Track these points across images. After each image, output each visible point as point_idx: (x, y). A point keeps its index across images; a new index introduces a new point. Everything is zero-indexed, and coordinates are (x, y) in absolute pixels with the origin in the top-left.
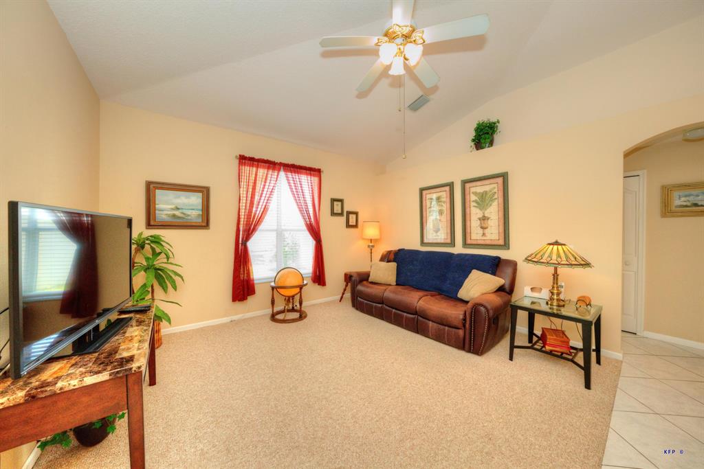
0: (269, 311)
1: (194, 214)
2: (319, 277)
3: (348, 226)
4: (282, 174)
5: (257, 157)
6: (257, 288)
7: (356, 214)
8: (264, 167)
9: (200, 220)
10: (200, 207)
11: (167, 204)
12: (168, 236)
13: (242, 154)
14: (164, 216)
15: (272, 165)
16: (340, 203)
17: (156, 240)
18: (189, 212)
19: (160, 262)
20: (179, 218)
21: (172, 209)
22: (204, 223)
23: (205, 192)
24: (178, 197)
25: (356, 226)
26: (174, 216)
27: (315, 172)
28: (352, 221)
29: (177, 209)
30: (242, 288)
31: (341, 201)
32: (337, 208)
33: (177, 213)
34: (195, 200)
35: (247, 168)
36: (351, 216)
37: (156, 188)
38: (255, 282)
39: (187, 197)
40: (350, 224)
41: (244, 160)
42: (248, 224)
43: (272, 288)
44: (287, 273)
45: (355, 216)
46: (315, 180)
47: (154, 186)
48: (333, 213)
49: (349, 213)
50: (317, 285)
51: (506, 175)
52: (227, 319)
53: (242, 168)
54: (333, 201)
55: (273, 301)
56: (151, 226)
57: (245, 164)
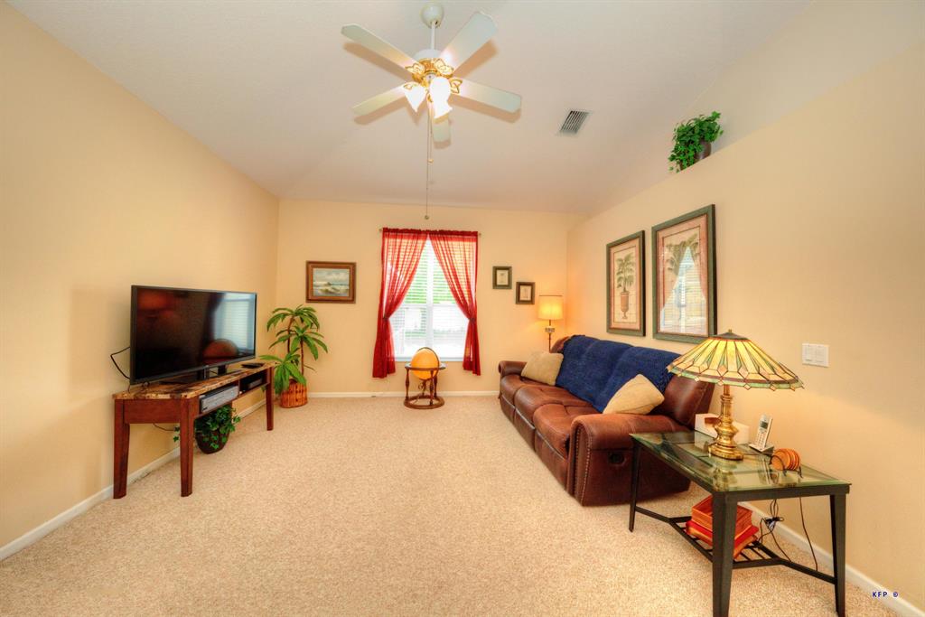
0: (404, 394)
1: (343, 289)
2: (472, 364)
3: (519, 301)
4: (429, 243)
5: (400, 228)
6: (397, 366)
7: (531, 285)
8: (409, 238)
9: (347, 295)
10: (348, 283)
11: (323, 279)
12: (321, 310)
13: (386, 227)
14: (319, 292)
15: (416, 234)
16: (506, 272)
17: (311, 313)
20: (331, 293)
21: (326, 285)
22: (351, 298)
23: (351, 267)
24: (329, 274)
25: (531, 302)
26: (327, 291)
27: (473, 236)
28: (525, 294)
29: (329, 284)
30: (383, 364)
31: (508, 269)
32: (502, 278)
33: (329, 288)
34: (343, 275)
35: (391, 240)
36: (522, 288)
37: (314, 267)
38: (396, 360)
39: (337, 274)
40: (522, 298)
41: (387, 232)
42: (391, 296)
43: (408, 369)
44: (422, 354)
45: (529, 288)
46: (469, 245)
47: (312, 265)
48: (495, 285)
49: (520, 284)
50: (470, 374)
51: (713, 206)
52: (368, 394)
53: (386, 240)
54: (496, 269)
55: (407, 383)
56: (309, 300)
57: (389, 237)
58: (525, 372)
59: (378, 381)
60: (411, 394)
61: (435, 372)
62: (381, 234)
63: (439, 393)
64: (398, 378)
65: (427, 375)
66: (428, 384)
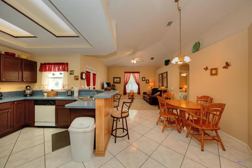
1: (119, 81)
2: (139, 93)
3: (146, 83)
4: (132, 74)
5: (127, 72)
7: (149, 80)
12: (115, 84)
13: (125, 71)
14: (115, 82)
15: (130, 73)
16: (144, 78)
17: (114, 85)
19: (114, 88)
22: (120, 83)
23: (120, 78)
24: (117, 79)
25: (149, 83)
27: (139, 72)
28: (147, 82)
29: (117, 81)
30: (125, 93)
31: (145, 78)
34: (119, 79)
35: (126, 74)
36: (147, 81)
38: (127, 92)
41: (125, 72)
42: (126, 83)
43: (129, 93)
44: (131, 91)
45: (148, 81)
46: (138, 74)
47: (114, 78)
48: (142, 80)
49: (146, 80)
50: (138, 95)
51: (167, 72)
52: (123, 98)
54: (142, 78)
55: (129, 96)
56: (113, 83)
58: (147, 93)
59: (124, 96)
60: (129, 98)
62: (124, 73)
63: (134, 98)
64: (127, 95)
65: (132, 94)
66: (132, 96)
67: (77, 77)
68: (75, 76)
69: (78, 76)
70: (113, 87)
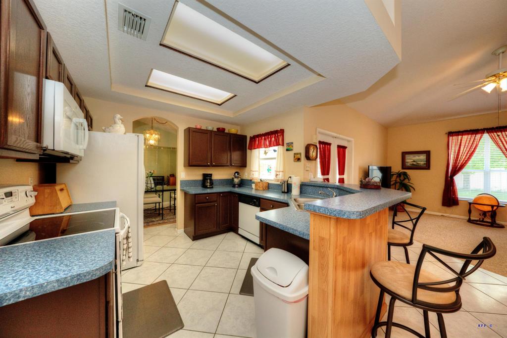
0: (468, 218)
1: (422, 163)
4: (485, 135)
6: (460, 203)
9: (425, 166)
10: (425, 160)
11: (410, 160)
12: (409, 172)
13: (450, 131)
14: (409, 164)
15: (475, 132)
17: (405, 174)
18: (419, 163)
19: (406, 181)
20: (415, 165)
21: (412, 162)
22: (427, 166)
23: (428, 153)
24: (414, 157)
26: (413, 164)
29: (414, 161)
33: (414, 163)
34: (423, 157)
35: (455, 137)
37: (406, 154)
38: (459, 199)
39: (419, 156)
41: (452, 134)
43: (470, 204)
44: (482, 197)
47: (404, 154)
52: (440, 214)
53: (451, 138)
55: (470, 212)
56: (403, 168)
57: (452, 136)
59: (445, 208)
61: (495, 208)
64: (461, 208)
65: (488, 208)
66: (489, 215)
67: (299, 156)
68: (295, 154)
69: (300, 154)
70: (402, 178)
